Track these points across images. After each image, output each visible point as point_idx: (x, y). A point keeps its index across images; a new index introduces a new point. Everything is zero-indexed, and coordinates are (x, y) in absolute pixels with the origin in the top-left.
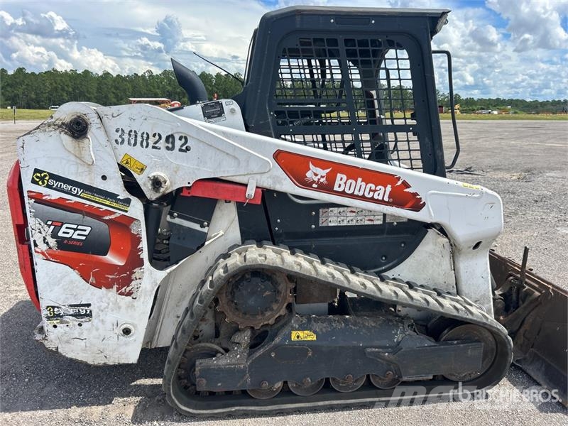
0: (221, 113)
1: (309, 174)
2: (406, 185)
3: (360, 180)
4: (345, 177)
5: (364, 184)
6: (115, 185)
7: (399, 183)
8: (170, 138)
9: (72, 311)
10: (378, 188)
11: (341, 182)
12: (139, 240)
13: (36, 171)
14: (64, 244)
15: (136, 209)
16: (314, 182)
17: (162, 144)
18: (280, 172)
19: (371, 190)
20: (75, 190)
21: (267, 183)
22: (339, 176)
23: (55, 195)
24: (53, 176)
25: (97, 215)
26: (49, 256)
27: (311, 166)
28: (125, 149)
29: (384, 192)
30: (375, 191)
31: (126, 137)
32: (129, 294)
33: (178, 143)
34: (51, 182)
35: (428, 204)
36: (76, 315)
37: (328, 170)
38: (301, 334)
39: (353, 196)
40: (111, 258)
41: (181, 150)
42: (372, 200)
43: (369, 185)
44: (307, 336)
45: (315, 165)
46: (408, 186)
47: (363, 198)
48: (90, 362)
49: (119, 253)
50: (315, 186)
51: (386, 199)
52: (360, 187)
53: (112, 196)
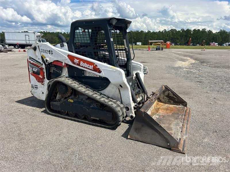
0: (63, 46)
1: (75, 61)
2: (96, 66)
3: (86, 63)
4: (82, 62)
5: (87, 64)
6: (41, 61)
7: (95, 65)
8: (49, 51)
9: (35, 86)
10: (90, 66)
11: (82, 63)
12: (44, 73)
13: (30, 57)
14: (34, 72)
15: (44, 66)
16: (76, 63)
17: (48, 52)
18: (69, 60)
19: (88, 66)
20: (35, 61)
21: (67, 62)
22: (81, 62)
23: (32, 62)
24: (32, 58)
25: (38, 67)
26: (32, 75)
27: (75, 59)
28: (42, 53)
29: (91, 67)
30: (89, 67)
31: (42, 51)
32: (43, 85)
33: (51, 52)
34: (32, 59)
35: (102, 71)
36: (35, 87)
37: (79, 60)
38: (71, 100)
39: (84, 67)
40: (40, 76)
41: (51, 54)
42: (89, 69)
43: (88, 65)
44: (72, 101)
45: (76, 59)
46: (97, 66)
47: (87, 68)
48: (38, 98)
49: (41, 75)
50: (76, 64)
51: (92, 69)
52: (86, 65)
53: (40, 63)
